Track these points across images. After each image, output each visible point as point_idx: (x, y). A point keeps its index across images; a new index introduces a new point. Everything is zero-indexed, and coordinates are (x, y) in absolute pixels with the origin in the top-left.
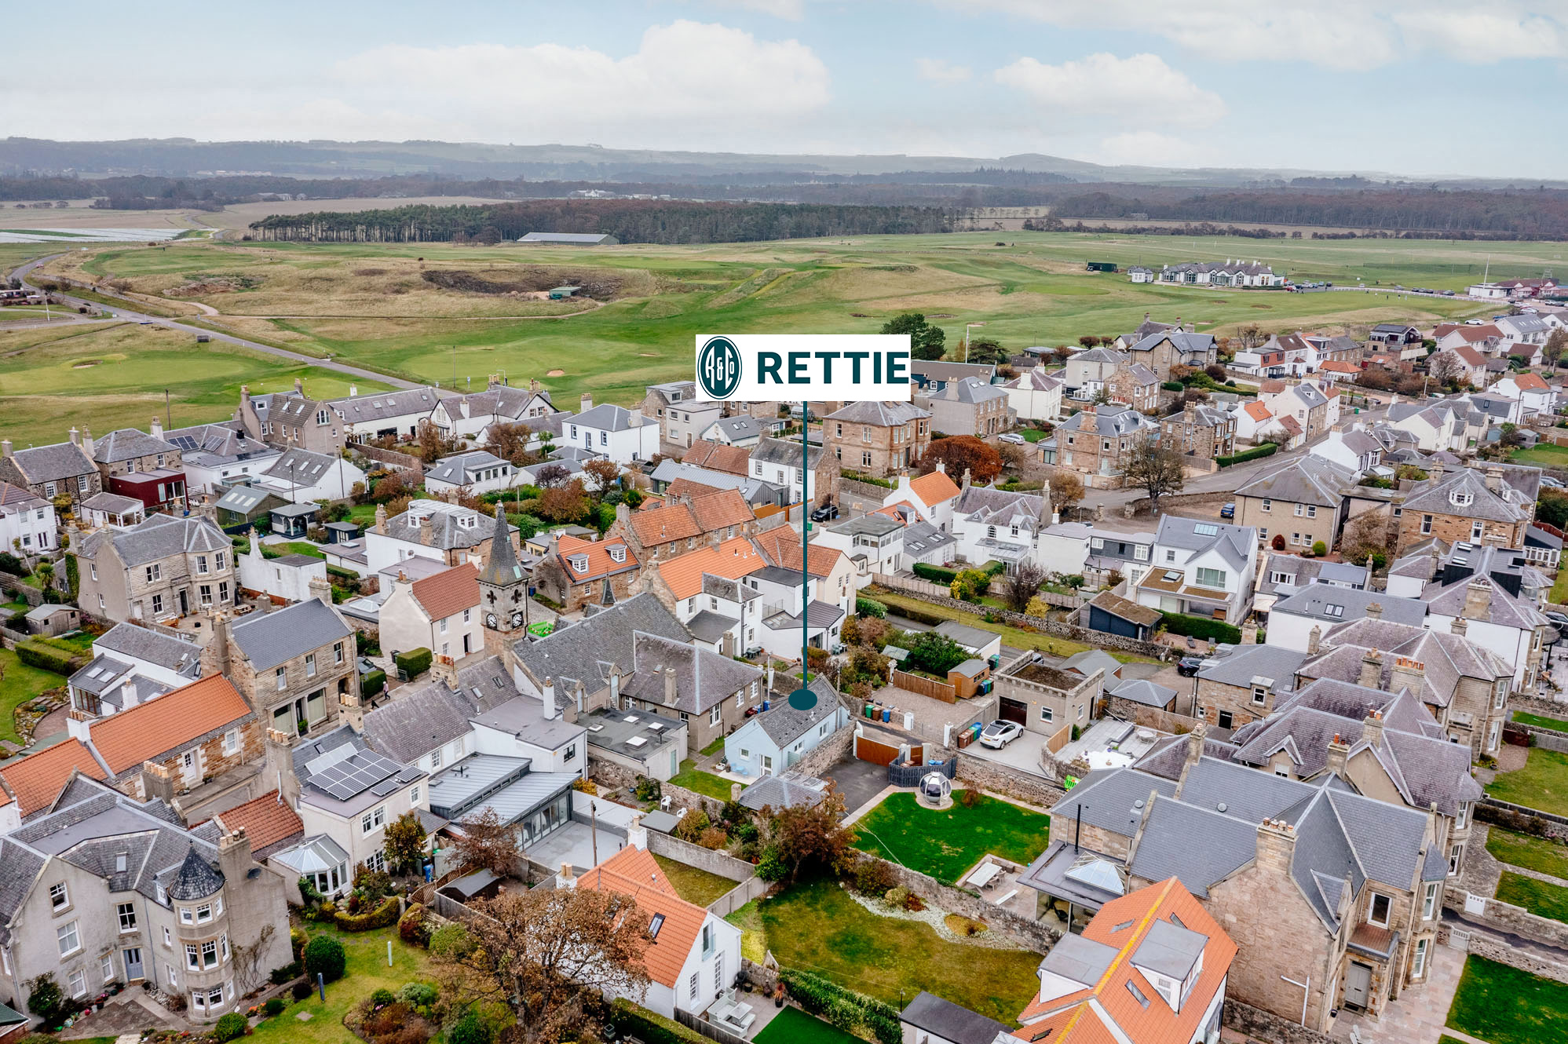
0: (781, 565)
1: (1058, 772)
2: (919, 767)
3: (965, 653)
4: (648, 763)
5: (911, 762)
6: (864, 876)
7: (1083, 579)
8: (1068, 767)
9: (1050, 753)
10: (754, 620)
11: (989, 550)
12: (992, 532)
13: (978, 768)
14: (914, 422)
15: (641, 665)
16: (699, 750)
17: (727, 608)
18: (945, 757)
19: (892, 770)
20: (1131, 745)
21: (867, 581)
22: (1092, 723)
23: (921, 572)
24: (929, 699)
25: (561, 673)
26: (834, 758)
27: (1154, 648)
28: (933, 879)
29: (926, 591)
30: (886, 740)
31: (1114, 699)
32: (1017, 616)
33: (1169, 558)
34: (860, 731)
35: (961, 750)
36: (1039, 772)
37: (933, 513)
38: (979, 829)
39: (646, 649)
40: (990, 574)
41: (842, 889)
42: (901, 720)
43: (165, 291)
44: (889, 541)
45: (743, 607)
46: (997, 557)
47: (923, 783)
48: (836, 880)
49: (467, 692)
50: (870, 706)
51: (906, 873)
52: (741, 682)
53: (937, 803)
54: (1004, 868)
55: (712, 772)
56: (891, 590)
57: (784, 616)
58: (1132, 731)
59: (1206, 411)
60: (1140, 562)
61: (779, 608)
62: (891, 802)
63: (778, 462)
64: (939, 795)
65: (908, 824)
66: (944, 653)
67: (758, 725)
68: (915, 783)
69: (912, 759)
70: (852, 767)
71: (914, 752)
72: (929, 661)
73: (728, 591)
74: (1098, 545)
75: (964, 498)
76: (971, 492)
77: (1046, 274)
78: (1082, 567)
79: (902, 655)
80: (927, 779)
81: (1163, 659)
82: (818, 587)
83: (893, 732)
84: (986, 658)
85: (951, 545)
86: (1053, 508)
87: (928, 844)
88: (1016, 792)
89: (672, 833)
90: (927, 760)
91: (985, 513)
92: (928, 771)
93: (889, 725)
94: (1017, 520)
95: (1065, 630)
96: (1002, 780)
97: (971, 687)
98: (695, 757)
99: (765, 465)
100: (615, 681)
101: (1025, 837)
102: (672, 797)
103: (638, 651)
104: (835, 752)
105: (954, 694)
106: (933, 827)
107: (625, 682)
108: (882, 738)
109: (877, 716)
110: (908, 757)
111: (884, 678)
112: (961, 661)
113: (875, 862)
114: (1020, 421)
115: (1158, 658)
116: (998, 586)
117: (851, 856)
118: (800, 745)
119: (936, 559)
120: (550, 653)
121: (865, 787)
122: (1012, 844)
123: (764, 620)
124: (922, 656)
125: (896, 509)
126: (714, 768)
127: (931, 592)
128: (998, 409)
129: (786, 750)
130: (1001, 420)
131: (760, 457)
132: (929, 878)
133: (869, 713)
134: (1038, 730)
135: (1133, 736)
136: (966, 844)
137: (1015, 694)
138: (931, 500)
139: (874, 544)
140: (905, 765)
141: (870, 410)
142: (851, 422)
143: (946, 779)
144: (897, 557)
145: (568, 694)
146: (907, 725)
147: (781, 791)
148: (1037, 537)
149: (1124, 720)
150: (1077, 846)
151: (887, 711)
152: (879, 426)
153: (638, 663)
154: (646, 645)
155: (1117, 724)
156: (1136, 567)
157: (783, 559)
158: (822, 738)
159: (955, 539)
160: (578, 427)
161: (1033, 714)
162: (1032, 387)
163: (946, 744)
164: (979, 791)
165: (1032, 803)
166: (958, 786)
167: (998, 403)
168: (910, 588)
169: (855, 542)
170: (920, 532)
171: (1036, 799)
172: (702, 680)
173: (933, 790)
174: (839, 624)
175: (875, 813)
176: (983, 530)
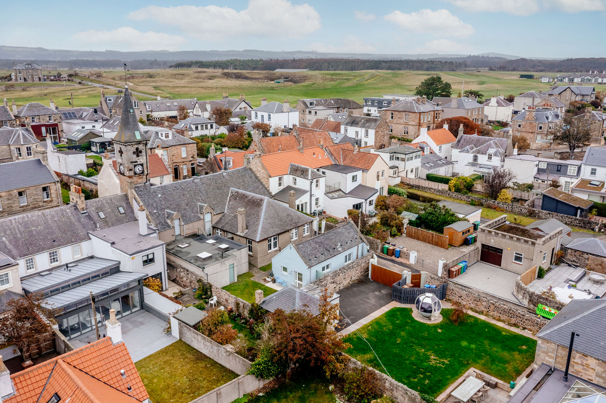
0: (342, 164)
1: (530, 301)
2: (416, 289)
3: (456, 217)
4: (206, 270)
5: (411, 285)
6: (351, 383)
7: (533, 186)
8: (539, 297)
9: (523, 285)
10: (319, 192)
11: (473, 168)
12: (476, 158)
13: (464, 293)
14: (432, 113)
15: (229, 209)
16: (259, 267)
17: (302, 183)
18: (438, 283)
19: (395, 290)
20: (584, 284)
21: (398, 181)
22: (552, 267)
23: (430, 178)
24: (430, 246)
25: (168, 208)
26: (354, 278)
27: (589, 223)
28: (416, 393)
29: (433, 187)
30: (395, 269)
31: (569, 251)
32: (491, 202)
33: (592, 173)
34: (375, 261)
35: (451, 280)
36: (513, 300)
37: (440, 150)
38: (464, 344)
39: (235, 199)
40: (474, 180)
41: (331, 392)
42: (407, 256)
43: (116, 78)
44: (412, 158)
45: (311, 183)
46: (479, 172)
47: (418, 301)
48: (327, 382)
49: (94, 215)
50: (387, 246)
51: (391, 384)
52: (296, 223)
53: (429, 318)
54: (488, 384)
55: (262, 282)
56: (412, 187)
57: (340, 192)
58: (584, 275)
59: (596, 113)
60: (571, 177)
61: (337, 187)
62: (391, 314)
63: (356, 126)
64: (431, 312)
65: (403, 334)
66: (442, 217)
67: (293, 248)
68: (412, 301)
69: (412, 283)
70: (367, 286)
71: (413, 277)
72: (432, 222)
73: (303, 173)
74: (543, 166)
75: (459, 141)
76: (464, 138)
77: (500, 79)
78: (533, 179)
79: (413, 217)
80: (421, 298)
81: (597, 230)
82: (363, 176)
83: (401, 264)
84: (472, 221)
85: (451, 166)
86: (514, 145)
87: (418, 354)
88: (496, 314)
89: (196, 327)
90: (423, 284)
91: (472, 148)
92: (423, 292)
93: (399, 260)
94: (491, 151)
95: (524, 211)
96: (484, 304)
97: (460, 238)
98: (255, 271)
99: (349, 128)
100: (208, 217)
101: (506, 354)
102: (218, 297)
103: (230, 200)
104: (355, 274)
105: (447, 242)
106: (424, 338)
107: (217, 218)
108: (393, 267)
109: (392, 253)
110: (409, 281)
111: (400, 230)
112: (453, 222)
113: (362, 370)
114: (490, 122)
115: (593, 229)
116: (479, 187)
117: (342, 362)
118: (328, 267)
119: (442, 172)
120: (163, 194)
121: (373, 301)
122: (494, 359)
123: (326, 194)
124: (427, 218)
125: (418, 145)
126: (265, 280)
127: (436, 188)
128: (479, 114)
129: (314, 269)
130: (480, 120)
131: (347, 124)
132: (414, 392)
133: (385, 251)
134: (511, 270)
135: (586, 278)
136: (452, 356)
137: (494, 241)
138: (439, 142)
139: (403, 160)
140: (406, 286)
141: (409, 105)
142: (398, 111)
143: (437, 300)
144: (417, 169)
145: (169, 221)
146: (412, 260)
147: (294, 299)
148: (504, 161)
149: (577, 266)
150: (566, 373)
151: (398, 249)
152: (413, 113)
153: (228, 207)
154: (237, 197)
155: (571, 269)
156: (568, 180)
157: (344, 161)
158: (346, 264)
159: (453, 163)
160: (258, 112)
161: (507, 258)
162: (497, 105)
163: (440, 275)
164: (464, 311)
165: (509, 324)
166: (447, 306)
167: (479, 110)
168: (423, 185)
169: (391, 158)
170: (432, 158)
171: (513, 321)
172: (266, 219)
173: (426, 307)
174: (374, 198)
175: (377, 322)
176: (470, 157)
